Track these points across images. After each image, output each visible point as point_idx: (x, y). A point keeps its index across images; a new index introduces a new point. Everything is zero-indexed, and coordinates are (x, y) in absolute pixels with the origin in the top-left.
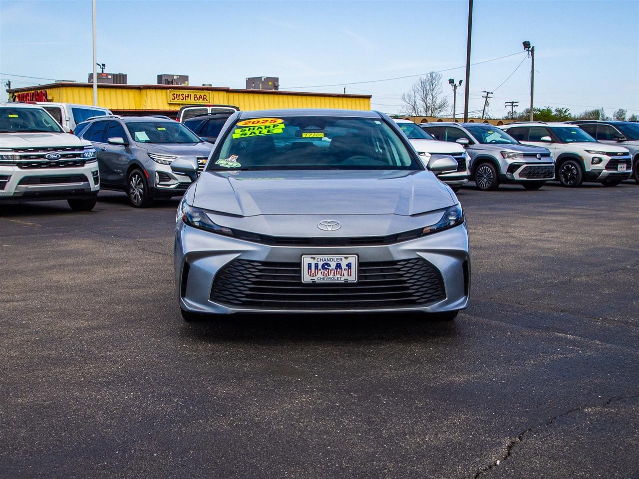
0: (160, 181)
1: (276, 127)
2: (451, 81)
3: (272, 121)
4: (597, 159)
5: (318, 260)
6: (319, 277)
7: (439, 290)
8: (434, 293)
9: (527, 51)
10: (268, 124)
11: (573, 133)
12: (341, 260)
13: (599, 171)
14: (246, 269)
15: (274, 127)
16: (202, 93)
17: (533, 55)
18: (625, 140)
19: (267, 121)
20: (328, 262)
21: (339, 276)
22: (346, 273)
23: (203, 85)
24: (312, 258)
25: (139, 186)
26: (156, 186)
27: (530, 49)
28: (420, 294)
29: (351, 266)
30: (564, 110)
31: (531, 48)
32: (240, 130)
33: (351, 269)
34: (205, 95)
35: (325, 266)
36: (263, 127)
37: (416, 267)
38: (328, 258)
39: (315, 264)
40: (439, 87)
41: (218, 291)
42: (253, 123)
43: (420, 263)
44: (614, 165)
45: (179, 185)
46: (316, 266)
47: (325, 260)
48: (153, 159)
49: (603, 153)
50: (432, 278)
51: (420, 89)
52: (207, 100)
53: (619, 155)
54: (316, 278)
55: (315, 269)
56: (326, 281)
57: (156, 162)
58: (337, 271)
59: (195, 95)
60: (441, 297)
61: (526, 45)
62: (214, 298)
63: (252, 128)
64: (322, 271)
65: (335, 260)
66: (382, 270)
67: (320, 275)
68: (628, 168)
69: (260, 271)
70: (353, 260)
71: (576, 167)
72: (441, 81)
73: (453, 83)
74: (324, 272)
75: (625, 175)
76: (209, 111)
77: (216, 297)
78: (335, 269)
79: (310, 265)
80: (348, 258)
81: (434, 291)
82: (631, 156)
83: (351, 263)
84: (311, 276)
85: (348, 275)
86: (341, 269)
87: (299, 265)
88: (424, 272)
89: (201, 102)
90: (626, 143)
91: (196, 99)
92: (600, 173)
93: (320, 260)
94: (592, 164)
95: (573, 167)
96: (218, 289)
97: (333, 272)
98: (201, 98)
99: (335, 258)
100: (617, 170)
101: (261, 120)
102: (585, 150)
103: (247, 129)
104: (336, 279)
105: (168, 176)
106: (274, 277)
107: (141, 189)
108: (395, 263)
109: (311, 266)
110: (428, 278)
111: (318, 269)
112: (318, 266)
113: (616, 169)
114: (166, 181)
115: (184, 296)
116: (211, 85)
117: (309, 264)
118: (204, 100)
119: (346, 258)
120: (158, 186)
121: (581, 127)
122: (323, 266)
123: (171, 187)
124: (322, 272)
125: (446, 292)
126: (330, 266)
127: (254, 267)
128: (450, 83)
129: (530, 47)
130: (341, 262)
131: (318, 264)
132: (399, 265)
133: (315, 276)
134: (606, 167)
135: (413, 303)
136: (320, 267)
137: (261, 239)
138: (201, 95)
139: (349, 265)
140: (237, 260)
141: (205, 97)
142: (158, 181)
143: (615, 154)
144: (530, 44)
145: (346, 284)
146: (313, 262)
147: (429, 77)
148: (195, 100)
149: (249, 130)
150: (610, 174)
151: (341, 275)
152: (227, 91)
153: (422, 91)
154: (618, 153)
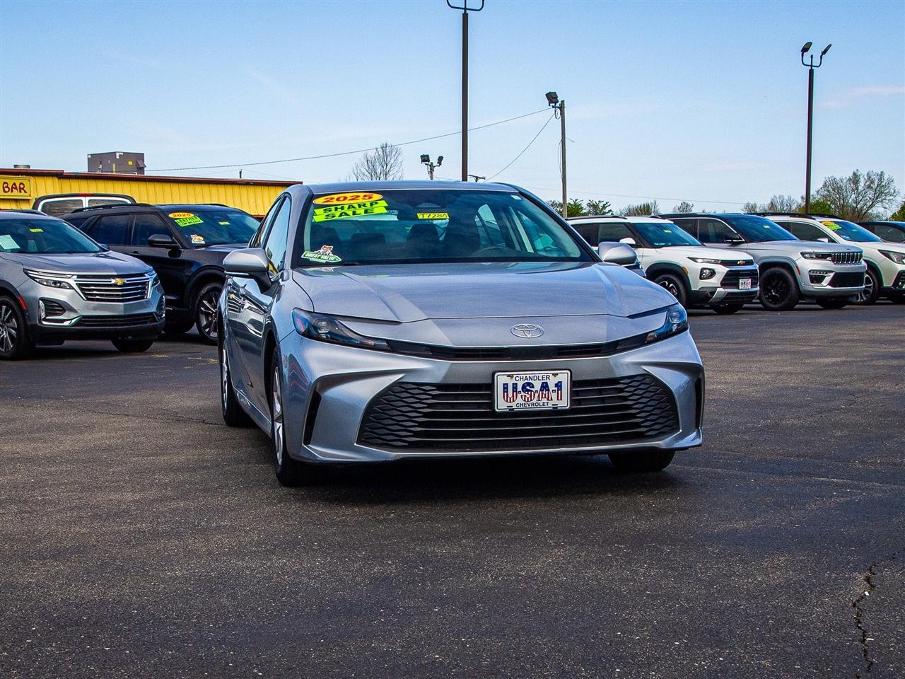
0: (47, 315)
1: (374, 206)
2: (425, 159)
3: (365, 196)
4: (708, 271)
5: (517, 378)
6: (518, 403)
7: (671, 419)
8: (665, 422)
9: (553, 107)
10: (361, 201)
11: (666, 231)
12: (548, 378)
13: (711, 290)
14: (413, 396)
15: (371, 205)
16: (17, 180)
17: (562, 114)
18: (743, 243)
19: (358, 196)
20: (531, 381)
21: (545, 400)
22: (554, 396)
23: (15, 166)
24: (508, 376)
25: (9, 324)
26: (40, 322)
27: (558, 105)
28: (648, 423)
29: (561, 386)
30: (601, 204)
31: (560, 102)
32: (322, 210)
33: (561, 390)
34: (21, 183)
35: (527, 387)
36: (356, 206)
37: (642, 386)
38: (531, 376)
39: (513, 384)
40: (397, 169)
41: (369, 430)
42: (338, 199)
43: (647, 380)
44: (732, 279)
45: (80, 320)
46: (515, 387)
47: (526, 378)
48: (33, 278)
49: (716, 262)
50: (662, 402)
51: (367, 174)
52: (25, 192)
53: (740, 265)
54: (514, 405)
55: (513, 392)
56: (529, 408)
57: (39, 283)
58: (542, 394)
59: (5, 183)
60: (673, 429)
61: (552, 98)
62: (364, 441)
63: (340, 207)
64: (523, 393)
65: (540, 378)
66: (600, 392)
67: (519, 400)
68: (753, 284)
69: (434, 397)
70: (564, 377)
71: (675, 284)
72: (400, 159)
73: (428, 160)
74: (525, 396)
75: (748, 296)
76: (86, 205)
77: (366, 439)
78: (540, 390)
79: (506, 386)
80: (557, 374)
81: (666, 419)
82: (756, 267)
83: (561, 382)
84: (507, 401)
85: (558, 399)
86: (548, 390)
87: (490, 386)
88: (652, 394)
89: (16, 194)
90: (744, 246)
91: (7, 190)
92: (713, 293)
93: (520, 379)
94: (701, 278)
95: (672, 285)
96: (369, 427)
97: (537, 395)
98: (16, 188)
99: (540, 376)
100: (738, 288)
101: (348, 195)
102: (689, 258)
103: (333, 208)
104: (541, 404)
105: (60, 306)
106: (453, 405)
107: (13, 328)
108: (615, 381)
109: (507, 388)
110: (657, 402)
111: (516, 391)
112: (516, 388)
113: (737, 286)
114: (57, 314)
115: (307, 442)
116: (29, 166)
117: (504, 384)
118: (21, 192)
119: (555, 375)
120: (44, 323)
121: (676, 222)
122: (524, 387)
123: (66, 323)
124: (522, 396)
125: (680, 422)
126: (533, 387)
127: (425, 392)
128: (423, 161)
129: (558, 102)
130: (548, 381)
131: (516, 384)
132: (622, 383)
133: (513, 401)
134: (721, 284)
135: (641, 437)
136: (519, 389)
137: (432, 352)
138: (14, 184)
139: (559, 385)
140: (398, 383)
141: (22, 186)
142: (43, 315)
143: (734, 263)
144: (557, 97)
145: (556, 411)
146: (510, 382)
147: (381, 153)
148: (5, 191)
149: (336, 209)
150: (729, 293)
151: (548, 400)
152: (60, 175)
153: (369, 175)
154: (738, 261)
